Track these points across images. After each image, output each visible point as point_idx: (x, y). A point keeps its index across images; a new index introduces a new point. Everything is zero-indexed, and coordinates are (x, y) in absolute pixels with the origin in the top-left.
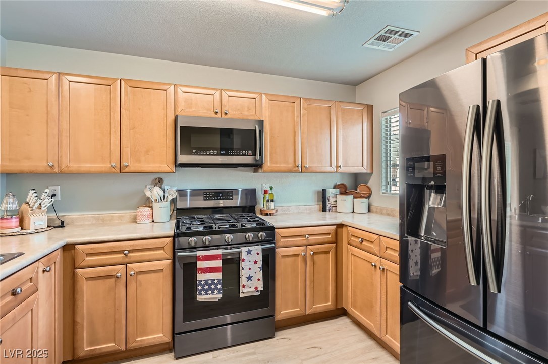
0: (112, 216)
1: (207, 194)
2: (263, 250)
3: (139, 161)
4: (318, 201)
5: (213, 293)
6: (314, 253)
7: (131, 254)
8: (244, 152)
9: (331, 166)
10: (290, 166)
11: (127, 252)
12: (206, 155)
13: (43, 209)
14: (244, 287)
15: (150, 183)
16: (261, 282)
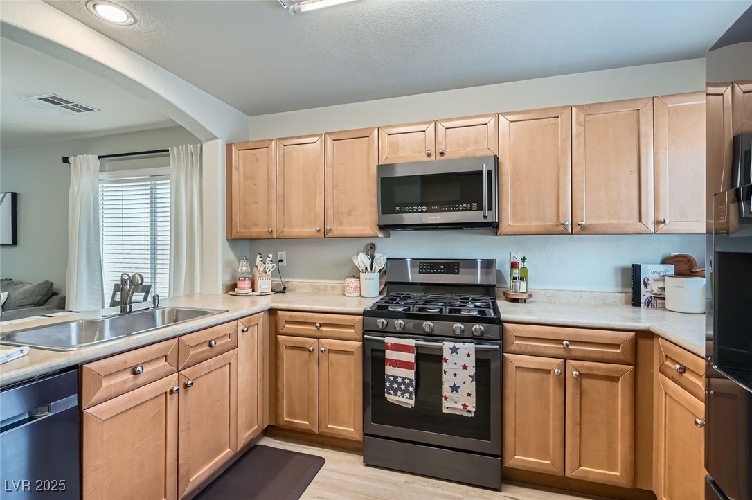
0: (326, 286)
1: (424, 266)
2: (477, 351)
3: (341, 224)
4: (623, 286)
5: (403, 395)
6: (581, 375)
7: (323, 329)
8: (465, 205)
9: (640, 220)
10: (550, 222)
11: (319, 325)
12: (413, 212)
13: (268, 273)
14: (446, 398)
15: (362, 249)
16: (473, 398)
